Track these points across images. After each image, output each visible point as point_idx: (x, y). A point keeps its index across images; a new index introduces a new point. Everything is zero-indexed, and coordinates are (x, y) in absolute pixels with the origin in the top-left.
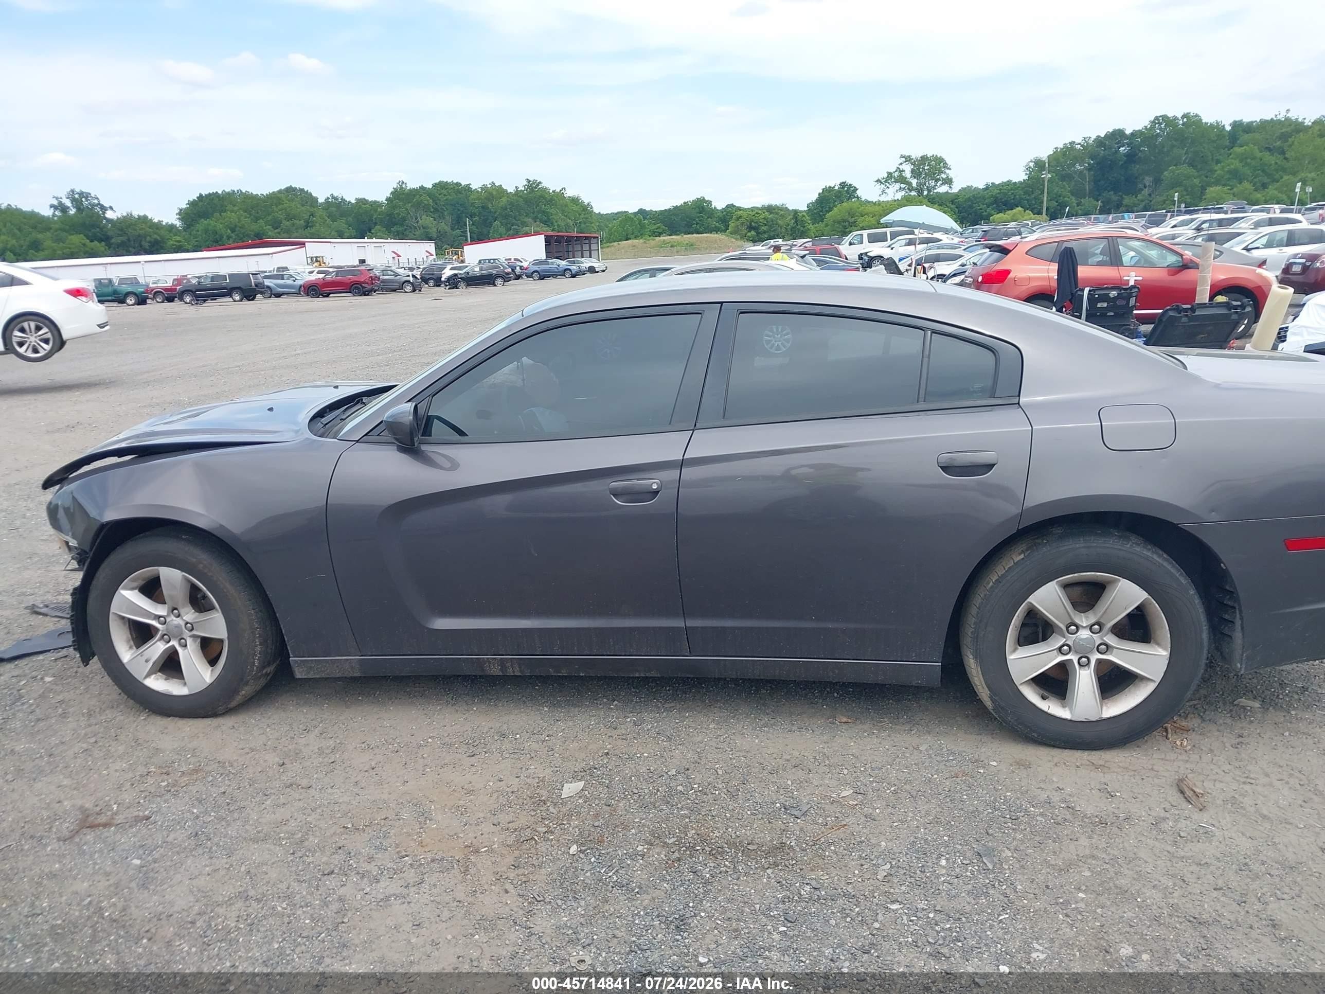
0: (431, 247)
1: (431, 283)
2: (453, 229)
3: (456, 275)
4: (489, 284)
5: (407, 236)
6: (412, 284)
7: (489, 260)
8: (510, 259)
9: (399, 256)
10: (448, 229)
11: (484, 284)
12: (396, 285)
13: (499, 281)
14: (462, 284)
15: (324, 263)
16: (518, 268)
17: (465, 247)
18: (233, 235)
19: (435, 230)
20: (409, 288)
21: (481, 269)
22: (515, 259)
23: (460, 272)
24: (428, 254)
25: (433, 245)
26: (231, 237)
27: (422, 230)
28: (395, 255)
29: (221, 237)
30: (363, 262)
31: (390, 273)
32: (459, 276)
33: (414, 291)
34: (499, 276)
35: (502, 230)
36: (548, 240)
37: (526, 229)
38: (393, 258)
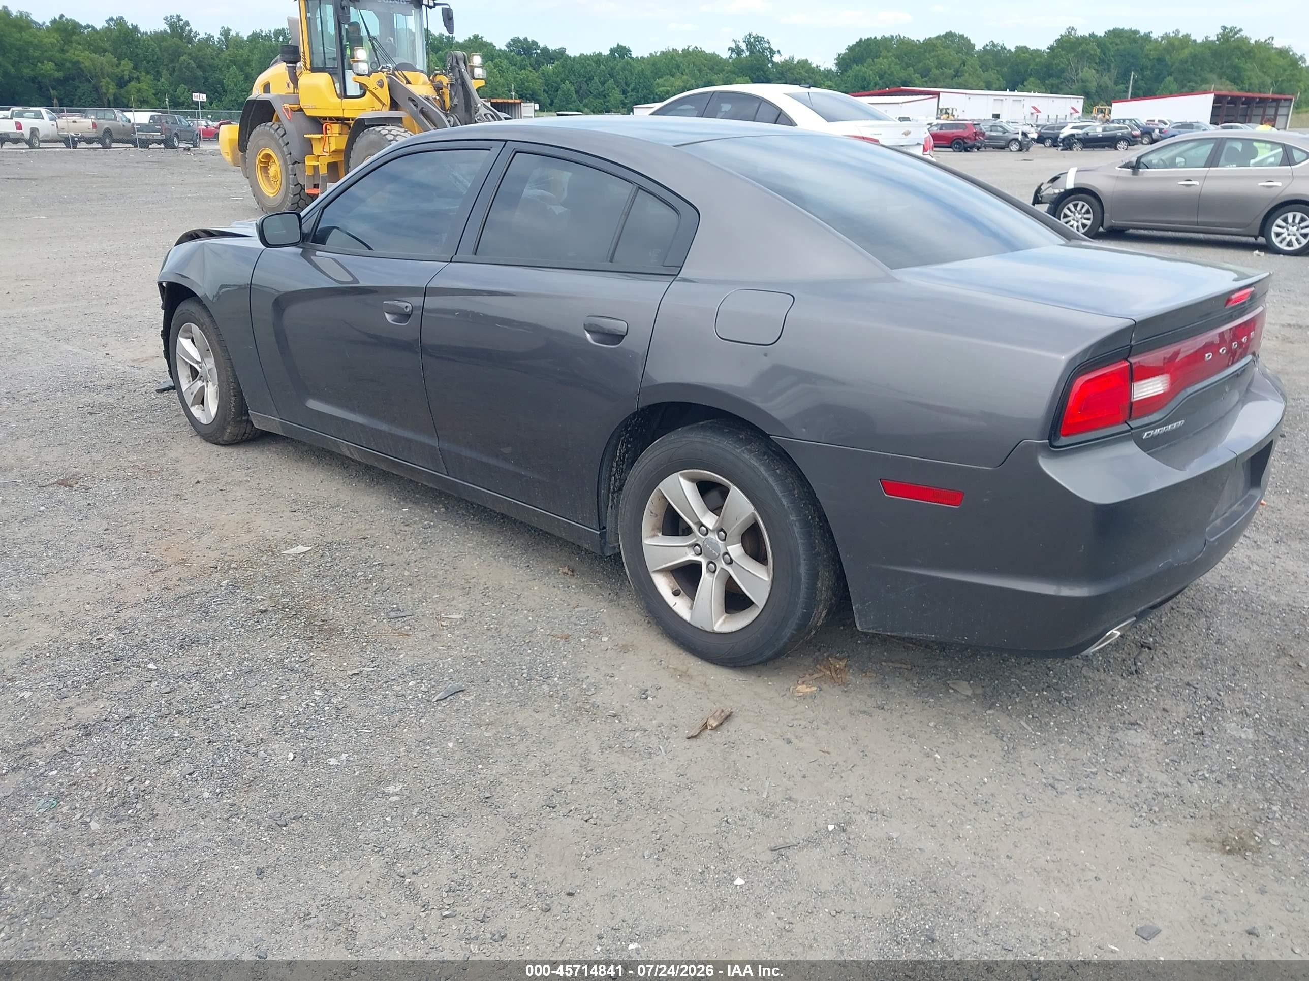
0: (1078, 103)
1: (1048, 142)
2: (1116, 83)
3: (1073, 135)
4: (1110, 147)
5: (1061, 90)
6: (1020, 143)
7: (1124, 121)
8: (1154, 121)
9: (1038, 111)
10: (1110, 83)
11: (1103, 147)
12: (1003, 143)
13: (1122, 145)
14: (1077, 146)
15: (954, 116)
16: (1157, 131)
17: (1114, 104)
18: (880, 82)
19: (1095, 84)
20: (1015, 147)
21: (1104, 130)
22: (1159, 121)
23: (1080, 131)
24: (1073, 111)
25: (1081, 102)
26: (878, 84)
27: (1081, 84)
28: (1034, 111)
29: (869, 84)
30: (997, 116)
31: (999, 129)
32: (1076, 136)
33: (1020, 150)
34: (1123, 138)
35: (1174, 87)
36: (1218, 100)
37: (1204, 87)
38: (1032, 114)
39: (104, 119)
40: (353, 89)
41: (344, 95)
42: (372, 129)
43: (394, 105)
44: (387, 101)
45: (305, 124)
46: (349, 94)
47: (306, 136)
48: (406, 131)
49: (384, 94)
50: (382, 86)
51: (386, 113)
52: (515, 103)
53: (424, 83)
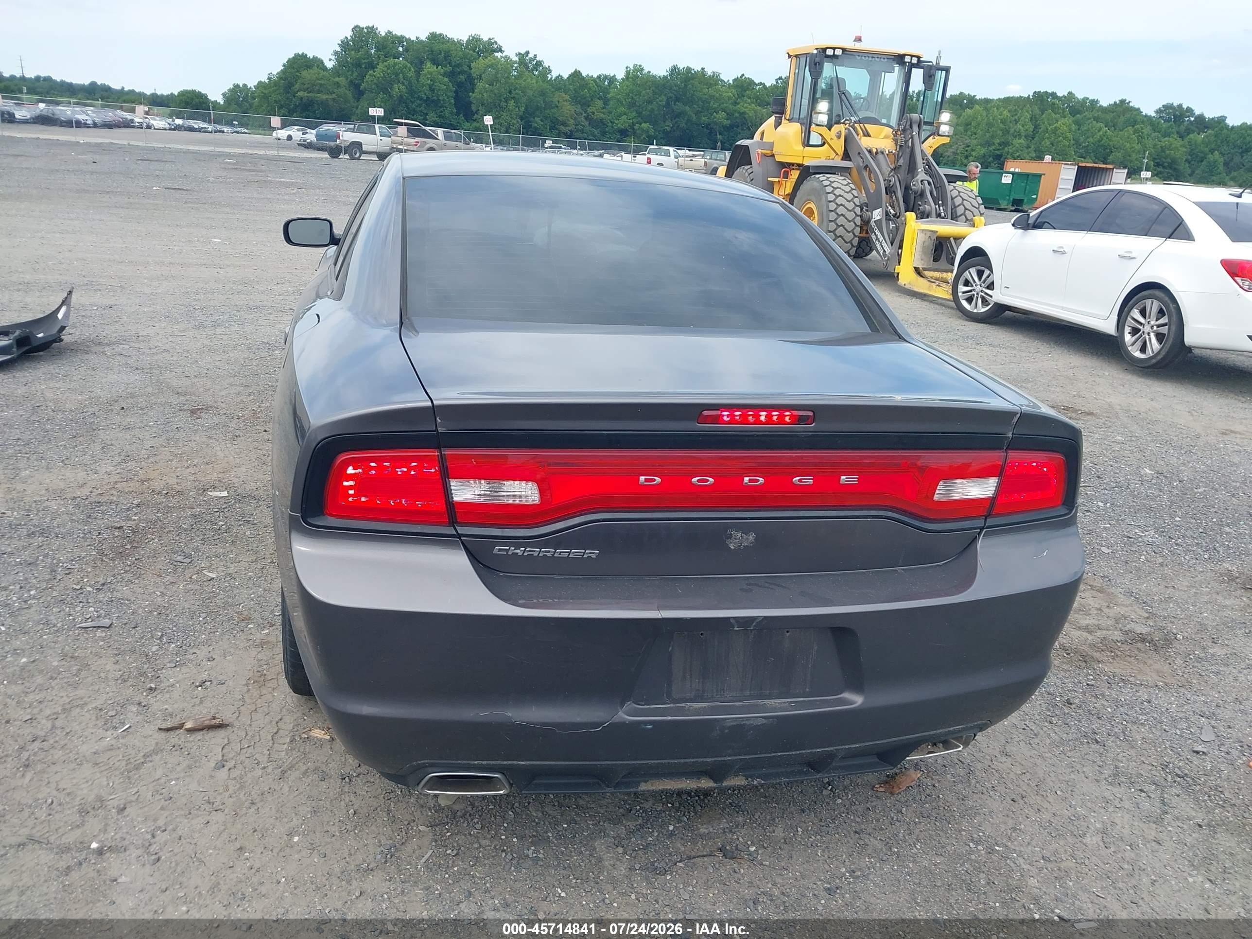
39: (716, 160)
40: (815, 139)
41: (806, 143)
42: (817, 176)
43: (846, 156)
44: (840, 151)
45: (772, 168)
46: (811, 143)
47: (769, 179)
48: (845, 179)
49: (839, 145)
50: (839, 137)
51: (839, 162)
52: (1107, 169)
53: (886, 137)
